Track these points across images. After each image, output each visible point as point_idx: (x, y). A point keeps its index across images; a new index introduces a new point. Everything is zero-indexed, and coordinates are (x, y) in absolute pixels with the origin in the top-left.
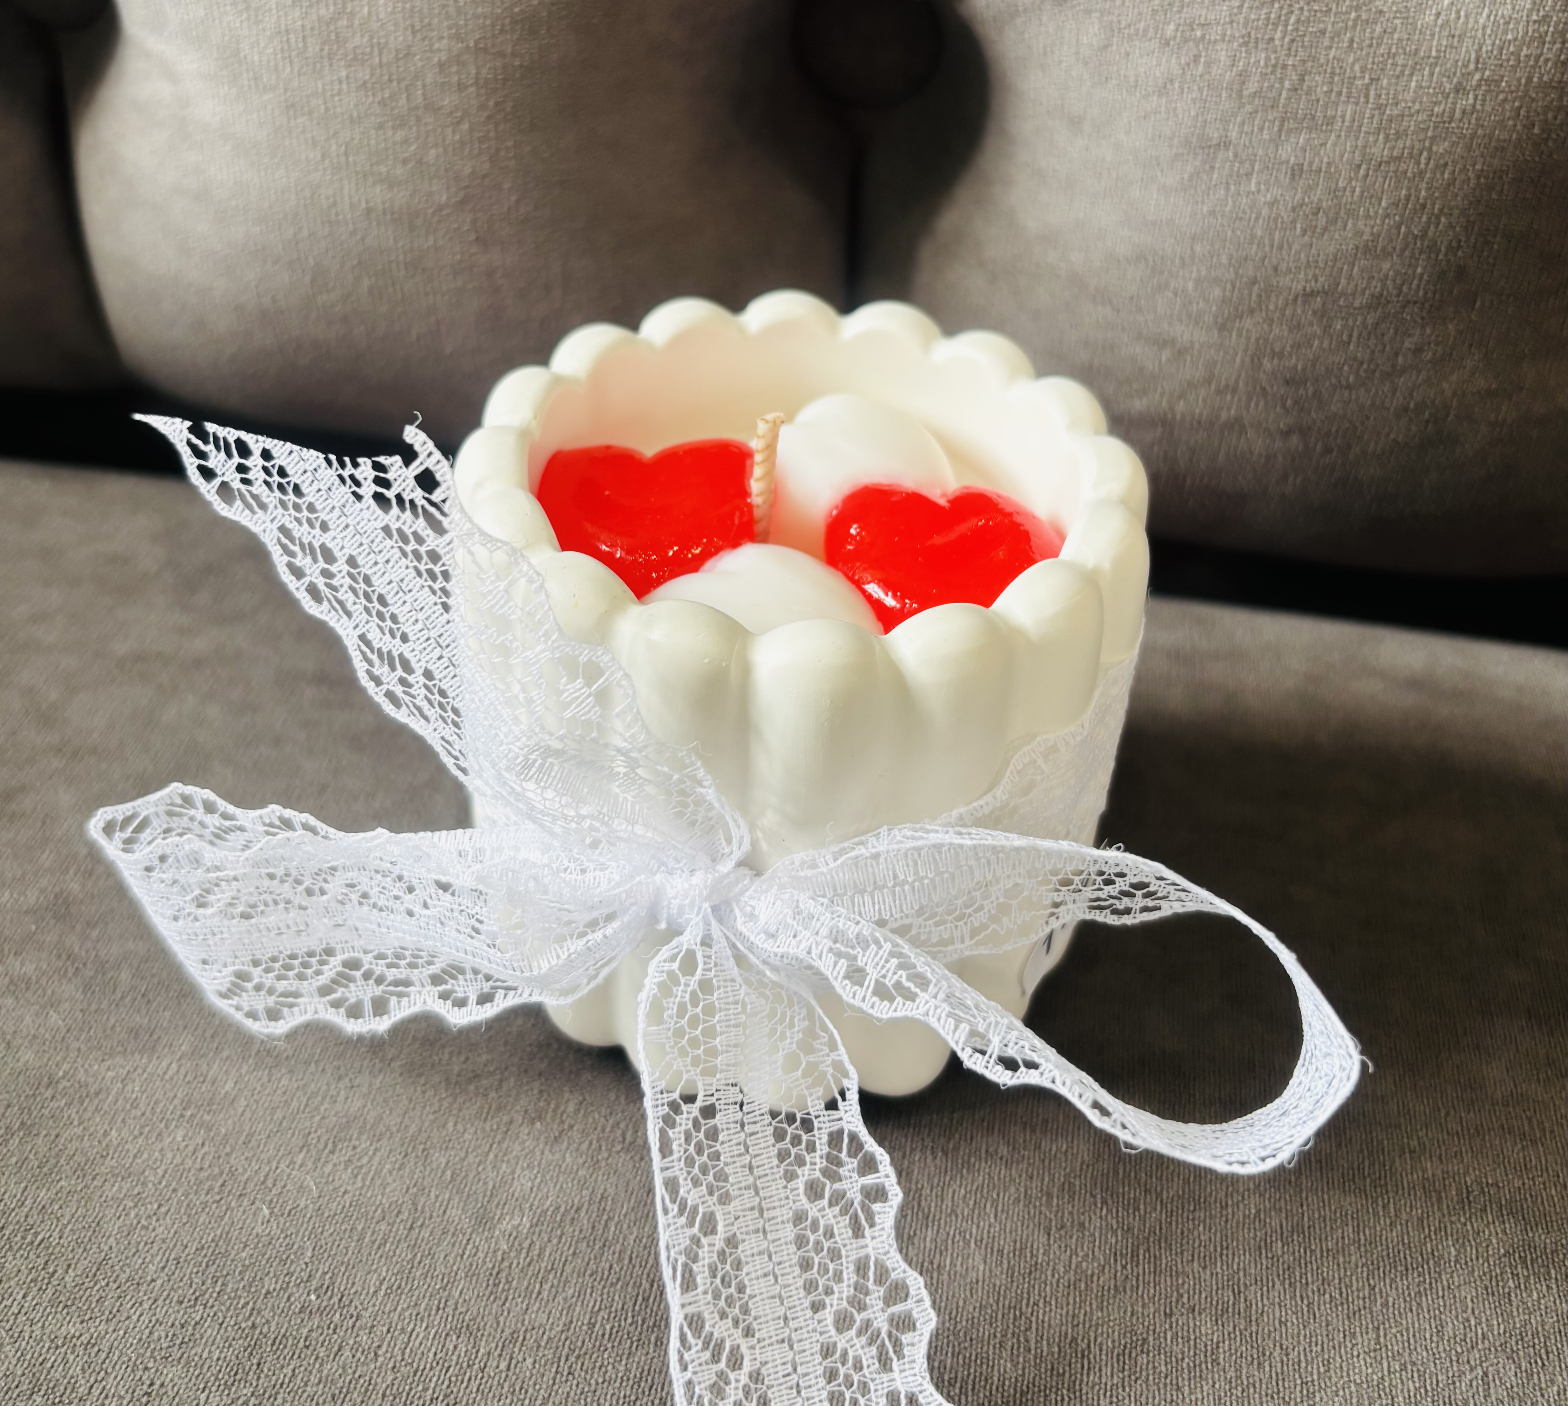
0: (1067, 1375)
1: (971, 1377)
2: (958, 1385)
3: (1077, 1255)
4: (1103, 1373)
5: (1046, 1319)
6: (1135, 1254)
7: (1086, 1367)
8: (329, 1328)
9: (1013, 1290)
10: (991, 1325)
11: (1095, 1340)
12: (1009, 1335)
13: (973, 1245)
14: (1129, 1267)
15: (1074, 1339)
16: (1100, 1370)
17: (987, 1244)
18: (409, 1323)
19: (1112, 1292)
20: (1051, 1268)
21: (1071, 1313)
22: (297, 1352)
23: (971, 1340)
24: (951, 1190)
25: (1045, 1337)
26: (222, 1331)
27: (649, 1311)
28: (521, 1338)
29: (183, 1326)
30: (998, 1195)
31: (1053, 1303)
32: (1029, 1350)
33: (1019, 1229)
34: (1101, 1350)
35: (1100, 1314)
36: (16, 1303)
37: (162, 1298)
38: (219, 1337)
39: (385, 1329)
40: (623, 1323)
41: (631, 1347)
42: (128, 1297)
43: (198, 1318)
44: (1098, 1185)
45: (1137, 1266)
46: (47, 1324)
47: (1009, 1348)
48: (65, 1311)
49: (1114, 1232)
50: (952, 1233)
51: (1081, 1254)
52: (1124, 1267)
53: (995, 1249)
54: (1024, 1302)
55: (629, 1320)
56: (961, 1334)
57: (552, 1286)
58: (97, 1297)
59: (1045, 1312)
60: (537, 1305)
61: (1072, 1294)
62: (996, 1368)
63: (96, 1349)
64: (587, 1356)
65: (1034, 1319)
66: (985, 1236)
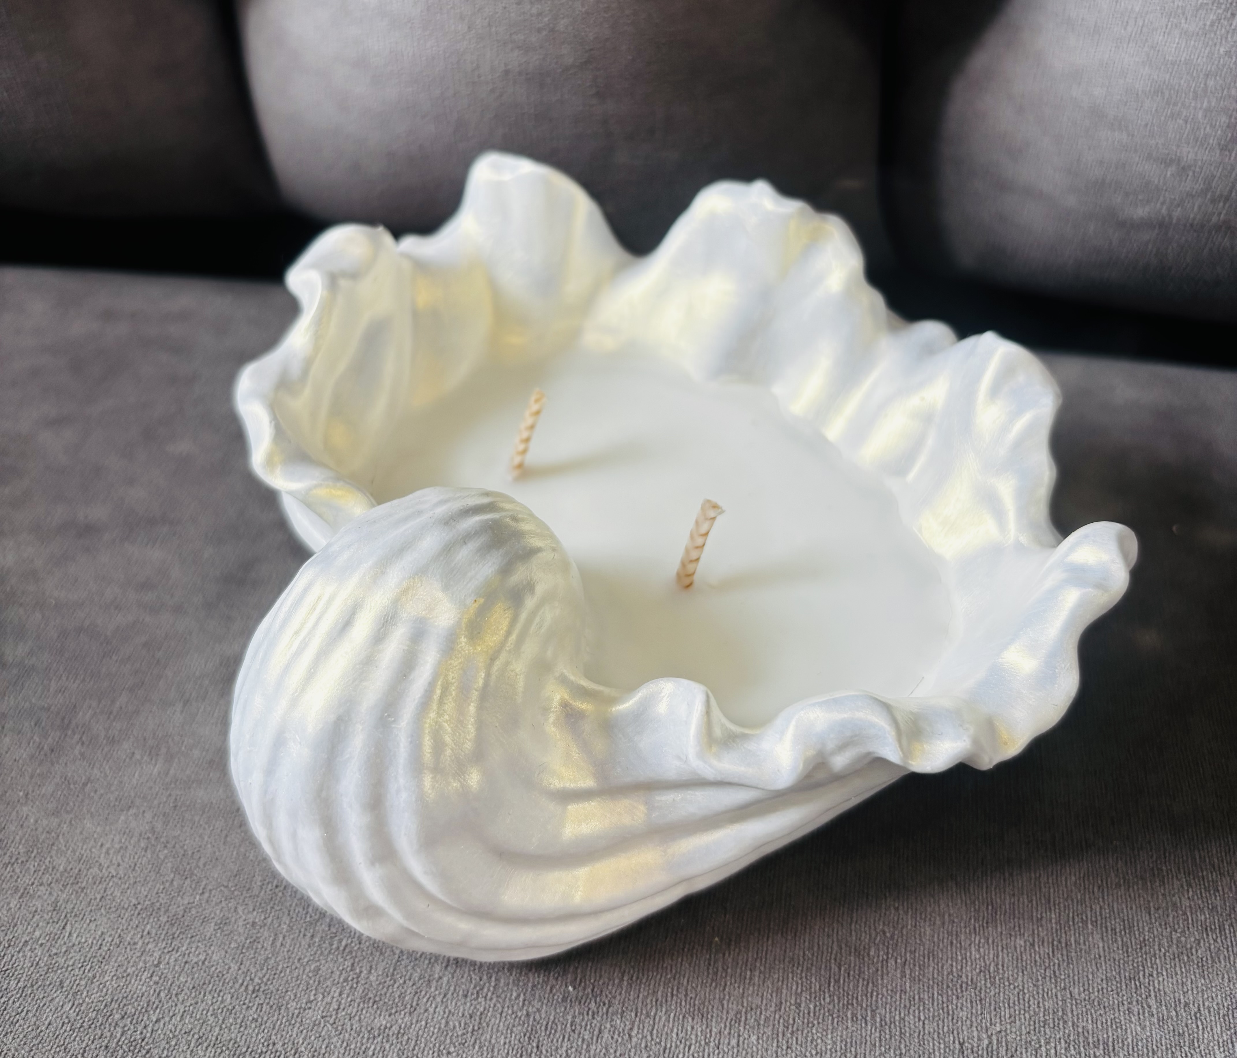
0: (1186, 1034)
1: (1111, 1040)
2: (1101, 1047)
3: (1176, 931)
4: (1214, 1031)
5: (1161, 988)
6: (1222, 929)
7: (1201, 1027)
8: (588, 1014)
9: (1130, 963)
10: (1118, 994)
11: (1204, 1005)
12: (1135, 1003)
13: (1090, 926)
14: (1219, 940)
15: (1186, 1004)
16: (1212, 1030)
17: (1102, 923)
18: (652, 1007)
19: (1210, 962)
20: (1157, 944)
21: (1180, 981)
22: (567, 1036)
23: (1104, 1007)
24: (1063, 878)
25: (1163, 1003)
26: (503, 1019)
27: (841, 991)
28: (743, 1019)
29: (471, 1017)
30: (1102, 881)
31: (1164, 973)
32: (1153, 1015)
33: (1125, 910)
34: (1209, 1012)
35: (1203, 981)
36: (335, 1000)
37: (450, 993)
38: (501, 1024)
39: (633, 1015)
40: (822, 1002)
41: (833, 1023)
42: (423, 993)
43: (482, 1009)
44: (1182, 871)
45: (1226, 938)
46: (362, 1017)
47: (1136, 1013)
48: (375, 1006)
49: (1202, 910)
50: (1071, 915)
51: (1179, 930)
52: (1215, 941)
53: (1109, 929)
54: (1141, 973)
55: (828, 1000)
56: (1096, 1003)
57: (760, 973)
58: (398, 993)
59: (1159, 983)
60: (751, 988)
61: (1178, 965)
62: (1129, 1031)
63: (406, 1038)
64: (800, 1032)
65: (1151, 988)
66: (1099, 918)
